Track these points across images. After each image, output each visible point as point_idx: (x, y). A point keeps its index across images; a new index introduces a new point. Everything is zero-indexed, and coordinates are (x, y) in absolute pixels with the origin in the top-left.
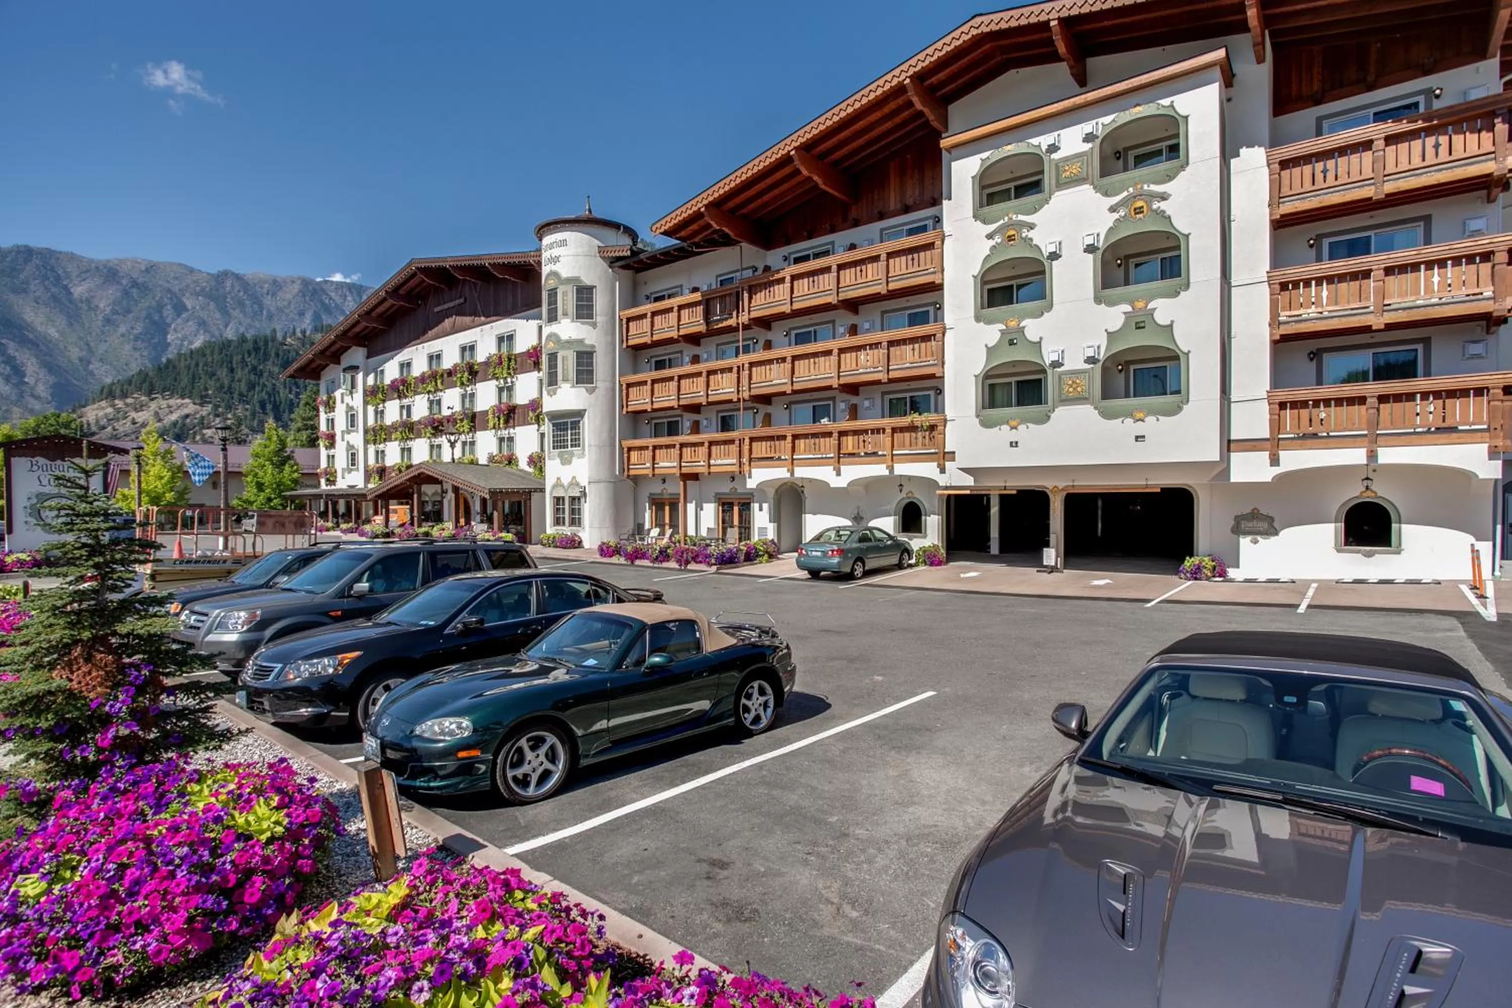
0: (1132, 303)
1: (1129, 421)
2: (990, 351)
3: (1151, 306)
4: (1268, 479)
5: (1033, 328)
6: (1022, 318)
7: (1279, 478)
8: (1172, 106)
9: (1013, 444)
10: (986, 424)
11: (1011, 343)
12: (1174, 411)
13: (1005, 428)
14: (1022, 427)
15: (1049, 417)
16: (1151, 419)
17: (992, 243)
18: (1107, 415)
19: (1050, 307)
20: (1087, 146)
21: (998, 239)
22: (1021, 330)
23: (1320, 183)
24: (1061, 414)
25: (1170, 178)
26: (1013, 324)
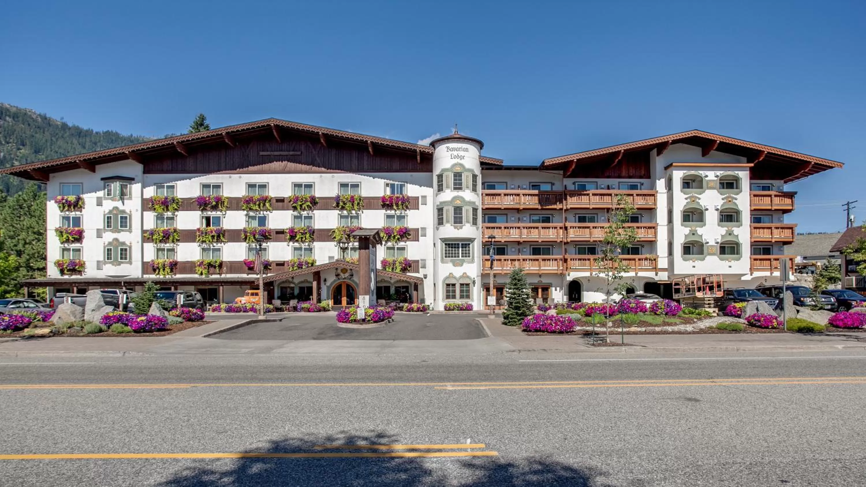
0: (728, 228)
1: (727, 262)
2: (686, 236)
3: (733, 229)
4: (750, 279)
5: (700, 231)
6: (697, 226)
7: (752, 279)
8: (738, 174)
9: (694, 267)
10: (685, 260)
11: (693, 234)
12: (738, 259)
13: (691, 261)
14: (696, 262)
15: (704, 259)
16: (733, 261)
17: (687, 201)
18: (722, 259)
19: (705, 225)
20: (716, 179)
21: (689, 200)
22: (696, 231)
23: (760, 203)
24: (709, 258)
25: (737, 194)
26: (693, 228)
